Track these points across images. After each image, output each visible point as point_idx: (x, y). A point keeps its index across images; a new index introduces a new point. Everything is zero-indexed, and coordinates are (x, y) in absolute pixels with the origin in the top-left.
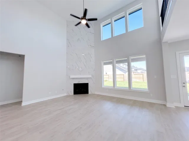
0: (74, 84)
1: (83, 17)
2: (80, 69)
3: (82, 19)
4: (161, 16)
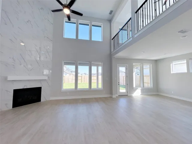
0: (14, 90)
2: (29, 66)
4: (112, 39)
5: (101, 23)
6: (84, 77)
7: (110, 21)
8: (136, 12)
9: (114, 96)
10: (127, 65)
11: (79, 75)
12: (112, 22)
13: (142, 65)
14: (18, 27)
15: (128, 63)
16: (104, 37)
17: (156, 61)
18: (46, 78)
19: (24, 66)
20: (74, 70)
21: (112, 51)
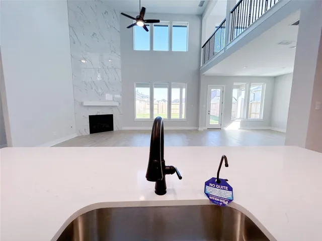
0: (90, 116)
1: (139, 17)
2: (100, 91)
3: (138, 19)
4: (203, 47)
5: (187, 22)
6: (161, 105)
7: (201, 16)
8: (232, 12)
9: (200, 129)
10: (224, 86)
11: (155, 102)
12: (204, 18)
13: (248, 85)
14: (85, 44)
15: (226, 82)
16: (190, 44)
17: (275, 78)
18: (117, 104)
19: (95, 90)
20: (149, 94)
21: (201, 65)
